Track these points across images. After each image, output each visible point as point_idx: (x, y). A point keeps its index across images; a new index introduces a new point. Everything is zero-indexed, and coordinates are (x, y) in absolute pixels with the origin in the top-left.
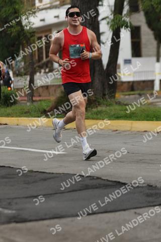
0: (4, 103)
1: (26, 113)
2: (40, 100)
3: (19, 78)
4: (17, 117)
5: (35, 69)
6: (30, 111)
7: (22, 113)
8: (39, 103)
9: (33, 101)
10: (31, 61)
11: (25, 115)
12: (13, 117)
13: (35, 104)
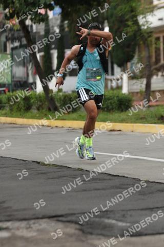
0: (118, 108)
1: (141, 119)
2: (157, 106)
3: (135, 81)
4: (131, 123)
5: (152, 71)
6: (146, 117)
7: (137, 119)
8: (156, 108)
9: (149, 106)
10: (148, 63)
11: (140, 121)
12: (127, 123)
13: (152, 109)
